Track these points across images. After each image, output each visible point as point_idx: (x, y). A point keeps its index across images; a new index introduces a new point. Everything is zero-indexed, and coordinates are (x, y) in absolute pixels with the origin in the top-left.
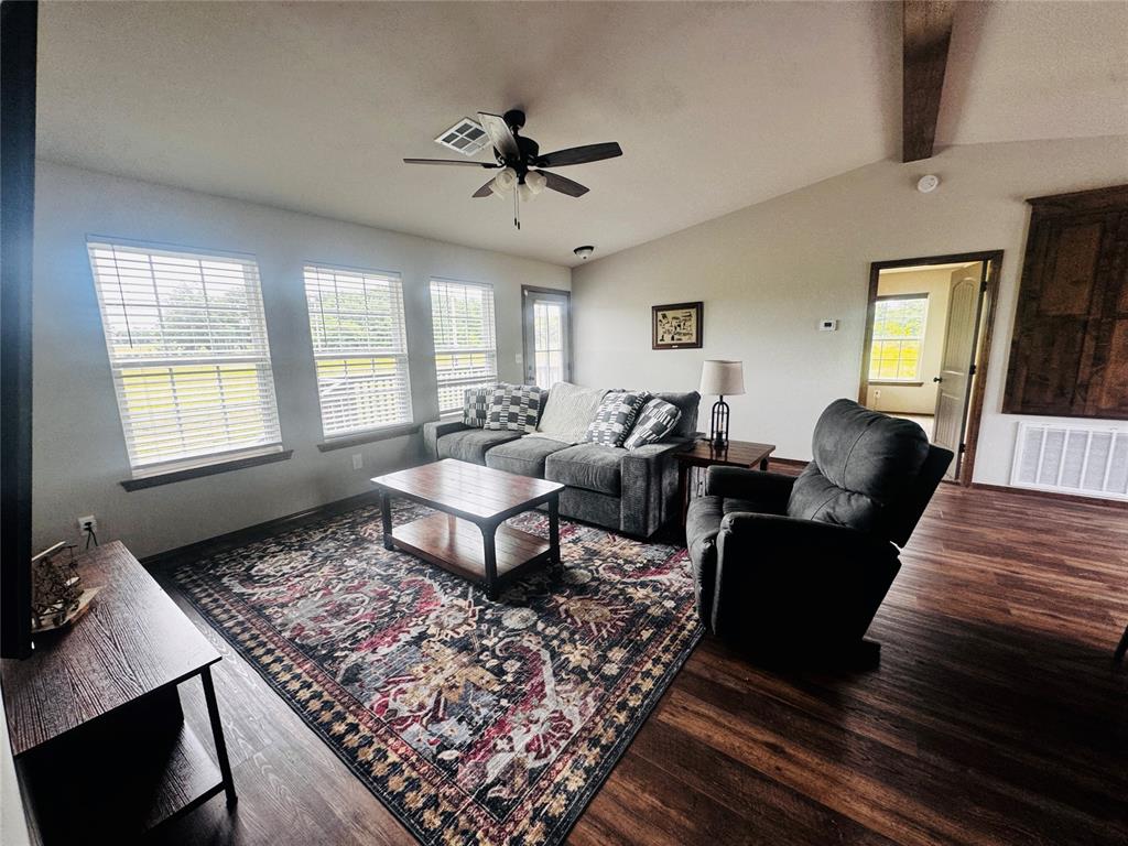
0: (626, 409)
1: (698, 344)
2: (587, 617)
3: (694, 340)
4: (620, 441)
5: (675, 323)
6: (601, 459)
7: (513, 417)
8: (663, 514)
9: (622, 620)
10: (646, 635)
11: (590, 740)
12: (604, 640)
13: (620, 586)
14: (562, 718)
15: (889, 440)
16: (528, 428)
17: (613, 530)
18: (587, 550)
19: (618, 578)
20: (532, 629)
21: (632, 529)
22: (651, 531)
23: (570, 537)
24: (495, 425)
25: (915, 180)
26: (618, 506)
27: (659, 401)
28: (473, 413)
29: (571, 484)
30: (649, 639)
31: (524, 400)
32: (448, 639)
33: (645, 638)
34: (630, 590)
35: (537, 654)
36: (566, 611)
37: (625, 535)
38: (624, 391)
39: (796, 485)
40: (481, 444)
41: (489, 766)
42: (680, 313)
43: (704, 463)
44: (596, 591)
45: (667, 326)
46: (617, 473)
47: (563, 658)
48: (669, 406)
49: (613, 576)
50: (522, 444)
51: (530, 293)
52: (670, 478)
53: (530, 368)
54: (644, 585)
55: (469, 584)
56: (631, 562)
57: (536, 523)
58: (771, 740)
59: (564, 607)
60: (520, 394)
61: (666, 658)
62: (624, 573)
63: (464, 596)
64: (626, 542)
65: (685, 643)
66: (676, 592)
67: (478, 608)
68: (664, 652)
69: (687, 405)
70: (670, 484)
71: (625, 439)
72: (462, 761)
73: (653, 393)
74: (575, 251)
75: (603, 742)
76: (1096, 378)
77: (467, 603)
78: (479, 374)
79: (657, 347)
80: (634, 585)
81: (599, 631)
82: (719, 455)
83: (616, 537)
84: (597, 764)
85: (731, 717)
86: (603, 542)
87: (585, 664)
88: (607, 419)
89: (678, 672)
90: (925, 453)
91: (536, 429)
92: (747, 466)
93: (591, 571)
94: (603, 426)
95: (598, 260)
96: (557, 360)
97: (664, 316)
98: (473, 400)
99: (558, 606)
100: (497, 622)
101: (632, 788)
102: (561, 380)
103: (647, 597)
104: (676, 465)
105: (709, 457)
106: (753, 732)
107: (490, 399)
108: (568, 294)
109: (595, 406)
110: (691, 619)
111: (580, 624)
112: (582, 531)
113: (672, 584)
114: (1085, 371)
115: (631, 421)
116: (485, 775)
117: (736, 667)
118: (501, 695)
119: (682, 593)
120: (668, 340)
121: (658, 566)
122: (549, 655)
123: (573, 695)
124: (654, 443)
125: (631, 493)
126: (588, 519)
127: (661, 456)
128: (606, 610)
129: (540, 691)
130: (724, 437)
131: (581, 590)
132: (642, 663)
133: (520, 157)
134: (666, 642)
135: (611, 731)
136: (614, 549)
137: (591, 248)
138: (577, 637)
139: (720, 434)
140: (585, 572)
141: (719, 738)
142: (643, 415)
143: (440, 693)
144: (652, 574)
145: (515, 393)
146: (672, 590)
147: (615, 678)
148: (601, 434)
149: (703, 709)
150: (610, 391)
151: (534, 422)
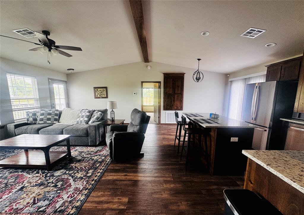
0: (88, 114)
1: (107, 97)
2: (81, 166)
3: (106, 96)
4: (87, 123)
5: (100, 92)
6: (82, 127)
7: (49, 119)
8: (100, 139)
9: (91, 164)
10: (98, 165)
11: (85, 189)
12: (87, 169)
13: (90, 157)
14: (77, 188)
15: (141, 115)
16: (55, 122)
17: (87, 146)
18: (79, 152)
19: (89, 156)
20: (65, 173)
21: (93, 144)
22: (97, 143)
23: (74, 150)
24: (41, 122)
25: (147, 66)
26: (88, 139)
27: (97, 111)
28: (31, 119)
29: (73, 135)
30: (99, 166)
31: (52, 113)
32: (34, 185)
33: (97, 166)
34: (93, 157)
35: (68, 178)
36: (75, 167)
37: (90, 146)
38: (87, 109)
39: (128, 126)
40: (37, 128)
41: (56, 206)
42: (101, 89)
43: (109, 125)
44: (84, 160)
45: (98, 93)
46: (87, 130)
47: (75, 177)
48: (100, 112)
49: (88, 156)
50: (54, 127)
51: (51, 81)
52: (101, 130)
53: (53, 104)
54: (96, 156)
55: (39, 170)
56: (93, 152)
57: (62, 149)
58: (125, 174)
59: (74, 166)
60: (51, 112)
61: (103, 168)
62: (91, 154)
63: (38, 173)
64: (91, 147)
65: (107, 164)
66: (105, 155)
67: (44, 175)
68: (102, 167)
69: (104, 112)
70: (102, 131)
71: (88, 122)
72: (47, 208)
73: (95, 109)
74: (68, 70)
75: (89, 188)
76: (174, 104)
77: (39, 174)
78: (32, 106)
79: (96, 98)
80: (94, 156)
81: (85, 168)
82: (113, 122)
83: (88, 147)
84: (88, 193)
85: (117, 173)
86: (84, 149)
87: (82, 176)
88: (83, 117)
89: (106, 170)
90: (146, 117)
91: (58, 122)
92: (119, 124)
93: (82, 156)
94: (82, 119)
95: (75, 73)
96: (63, 102)
97: (97, 90)
98: (30, 115)
99: (72, 167)
100: (53, 176)
101: (97, 193)
102: (65, 107)
103: (98, 158)
104: (103, 127)
105: (111, 123)
106: (121, 174)
107: (38, 114)
108: (66, 82)
109: (78, 114)
110: (108, 159)
111: (80, 168)
112: (77, 148)
113: (104, 154)
114: (173, 103)
115: (90, 117)
116: (55, 207)
117: (118, 165)
118: (57, 190)
119: (106, 155)
120: (99, 96)
121: (100, 151)
122: (71, 177)
123: (80, 183)
124: (97, 122)
125: (91, 135)
126: (79, 144)
127: (98, 125)
128: (87, 163)
129: (70, 185)
130: (114, 119)
131: (79, 161)
132: (97, 171)
133: (50, 45)
134: (103, 165)
135: (91, 186)
136: (88, 150)
137: (73, 70)
138: (79, 171)
139: (113, 118)
140: (80, 157)
141: (115, 178)
142: (93, 115)
143: (35, 198)
144: (98, 153)
145: (49, 112)
146: (104, 155)
147: (90, 176)
148: (81, 121)
149: (112, 174)
150: (83, 110)
151: (58, 120)
